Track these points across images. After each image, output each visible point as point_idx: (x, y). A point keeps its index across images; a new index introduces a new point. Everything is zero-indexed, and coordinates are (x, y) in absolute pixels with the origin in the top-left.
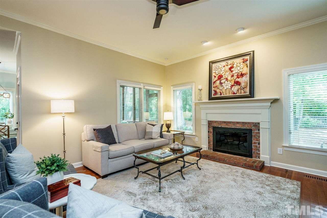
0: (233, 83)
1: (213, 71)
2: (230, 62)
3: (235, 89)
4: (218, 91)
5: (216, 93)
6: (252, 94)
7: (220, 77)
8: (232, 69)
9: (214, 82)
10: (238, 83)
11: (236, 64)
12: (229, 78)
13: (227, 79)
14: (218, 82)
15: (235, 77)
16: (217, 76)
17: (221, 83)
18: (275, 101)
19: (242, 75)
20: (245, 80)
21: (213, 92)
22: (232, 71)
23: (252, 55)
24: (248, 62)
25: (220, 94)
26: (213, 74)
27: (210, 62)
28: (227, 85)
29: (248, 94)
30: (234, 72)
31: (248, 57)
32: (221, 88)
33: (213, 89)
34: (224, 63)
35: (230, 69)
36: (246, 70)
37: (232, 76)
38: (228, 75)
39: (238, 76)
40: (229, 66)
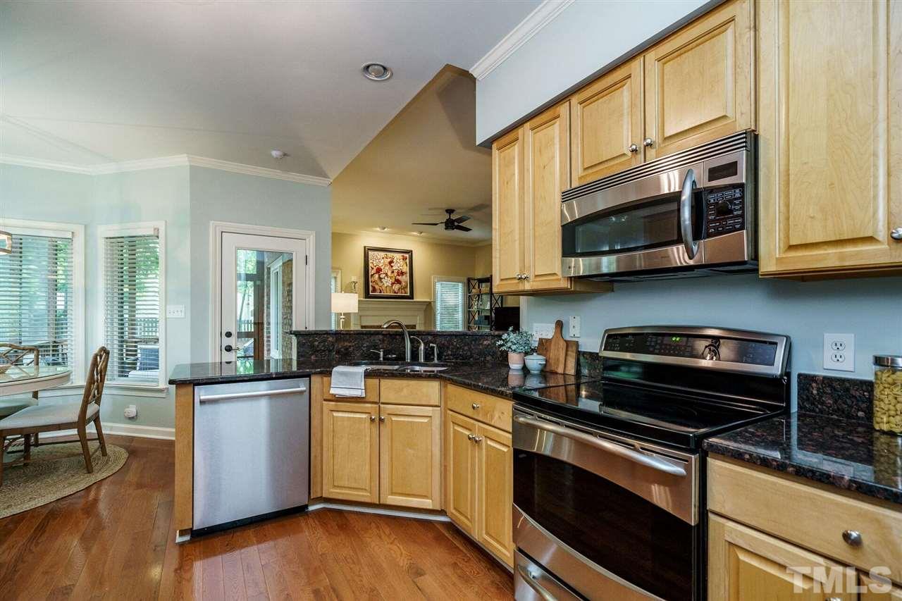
0: (393, 281)
1: (370, 261)
2: (390, 254)
3: (396, 287)
4: (377, 287)
5: (374, 290)
6: (411, 297)
7: (379, 270)
8: (392, 264)
9: (372, 275)
10: (398, 281)
11: (395, 259)
12: (389, 274)
13: (387, 274)
14: (377, 276)
15: (396, 274)
16: (375, 269)
17: (380, 278)
18: (430, 303)
19: (402, 273)
20: (405, 279)
21: (371, 289)
22: (392, 266)
23: (410, 252)
24: (408, 261)
25: (379, 291)
26: (370, 265)
27: (365, 247)
28: (387, 282)
29: (408, 294)
30: (394, 268)
31: (407, 255)
32: (381, 284)
33: (370, 284)
34: (382, 254)
35: (391, 262)
36: (406, 269)
37: (393, 272)
38: (387, 269)
39: (398, 273)
40: (389, 260)
